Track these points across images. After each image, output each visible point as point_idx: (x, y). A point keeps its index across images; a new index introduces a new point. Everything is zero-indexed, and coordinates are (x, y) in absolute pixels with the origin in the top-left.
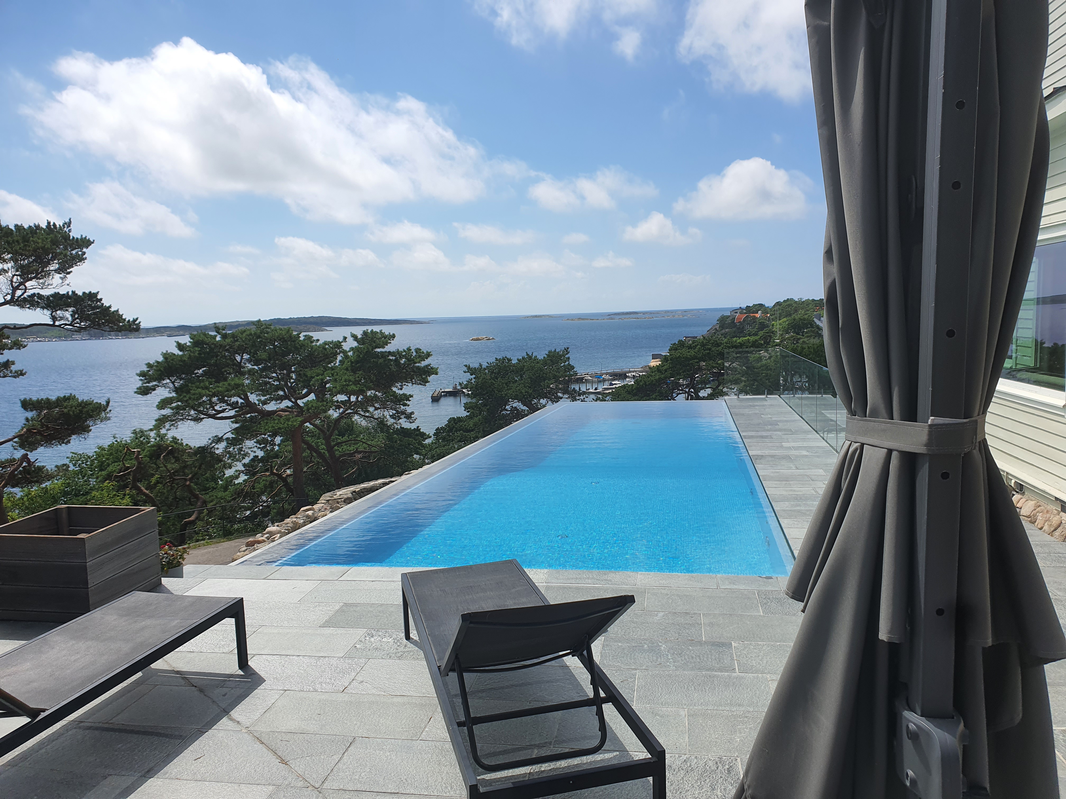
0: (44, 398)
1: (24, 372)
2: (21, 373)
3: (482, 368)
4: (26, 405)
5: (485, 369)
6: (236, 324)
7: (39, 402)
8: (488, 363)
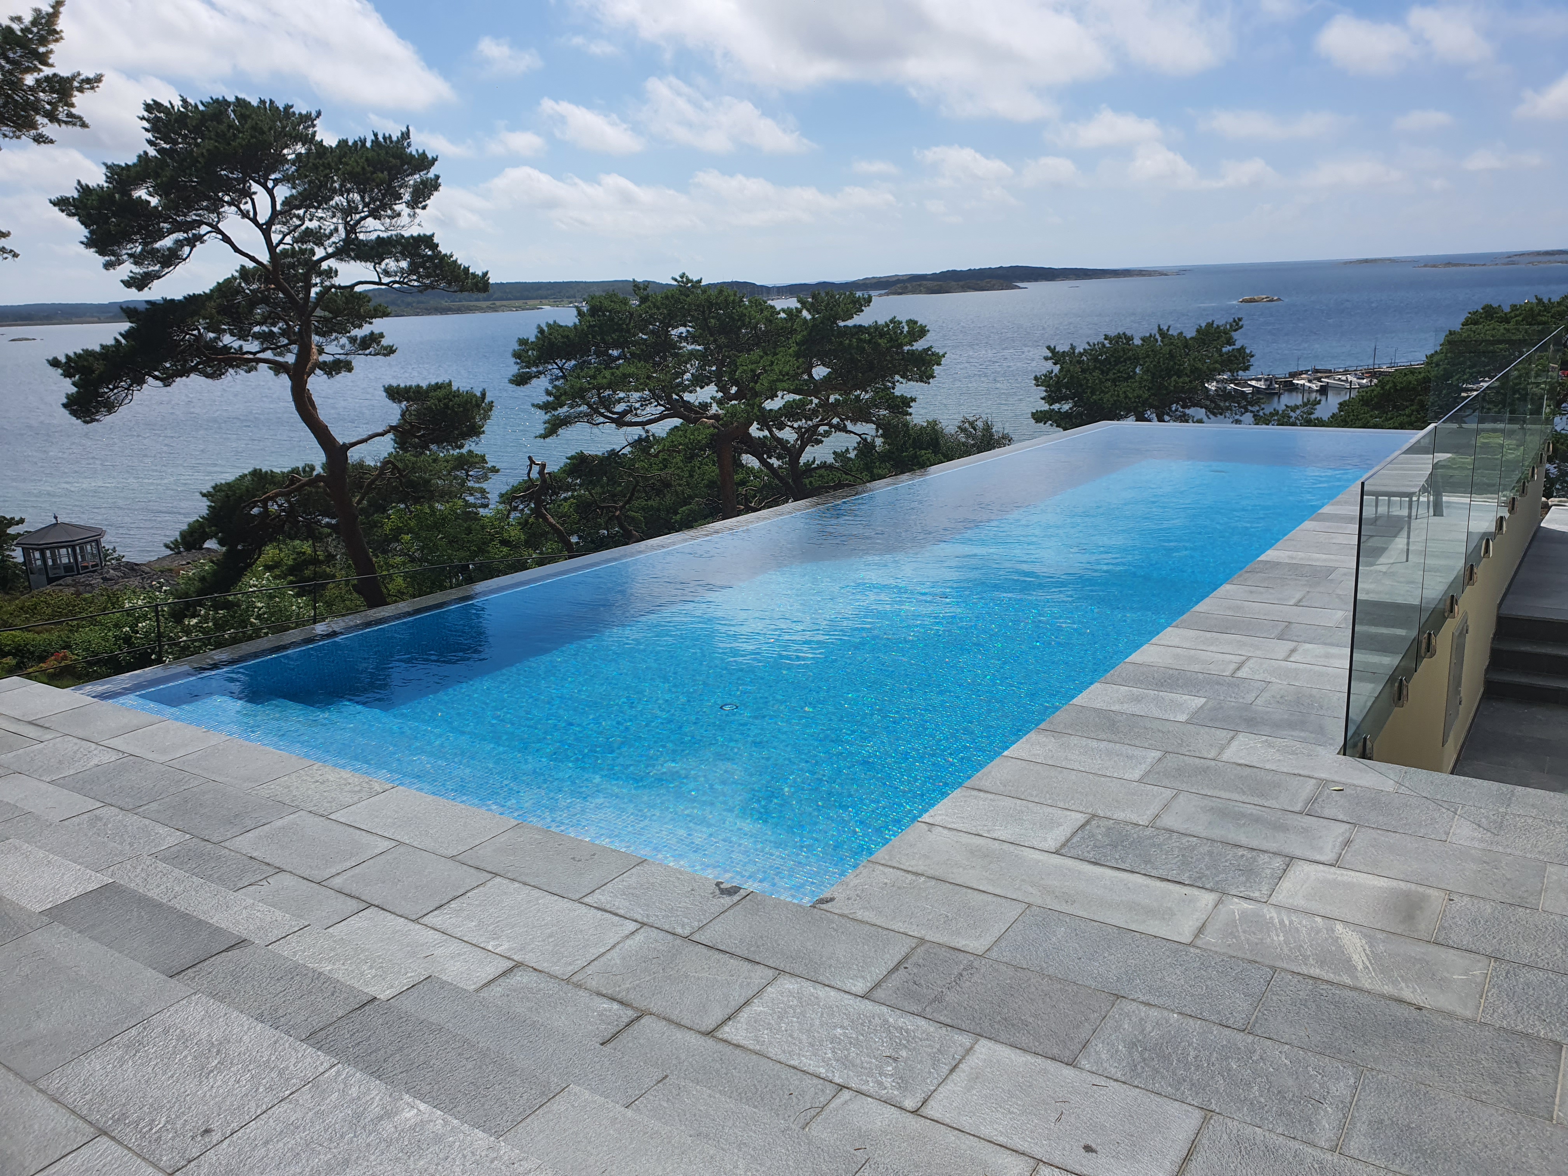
0: (414, 384)
1: (394, 348)
2: (390, 351)
3: (1074, 353)
4: (394, 393)
5: (1081, 354)
6: (894, 279)
7: (408, 389)
8: (1088, 343)
